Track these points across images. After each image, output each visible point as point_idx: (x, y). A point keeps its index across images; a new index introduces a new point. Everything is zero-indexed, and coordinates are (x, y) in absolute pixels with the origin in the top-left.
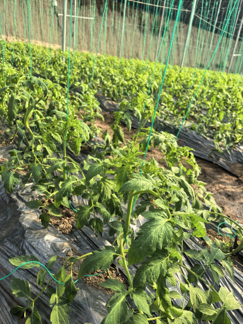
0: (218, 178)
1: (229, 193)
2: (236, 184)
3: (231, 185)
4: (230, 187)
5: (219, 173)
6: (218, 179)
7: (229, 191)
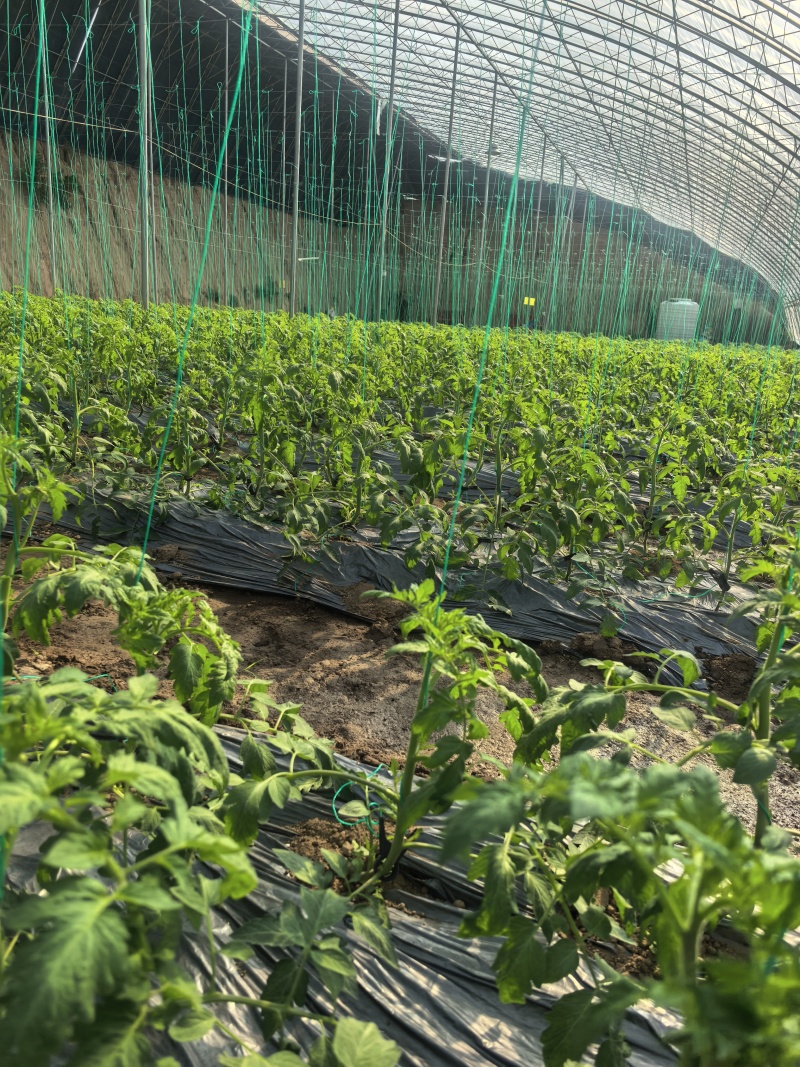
0: (318, 639)
1: (354, 680)
2: (369, 646)
3: (357, 652)
4: (355, 658)
5: (318, 625)
6: (318, 643)
7: (353, 673)
